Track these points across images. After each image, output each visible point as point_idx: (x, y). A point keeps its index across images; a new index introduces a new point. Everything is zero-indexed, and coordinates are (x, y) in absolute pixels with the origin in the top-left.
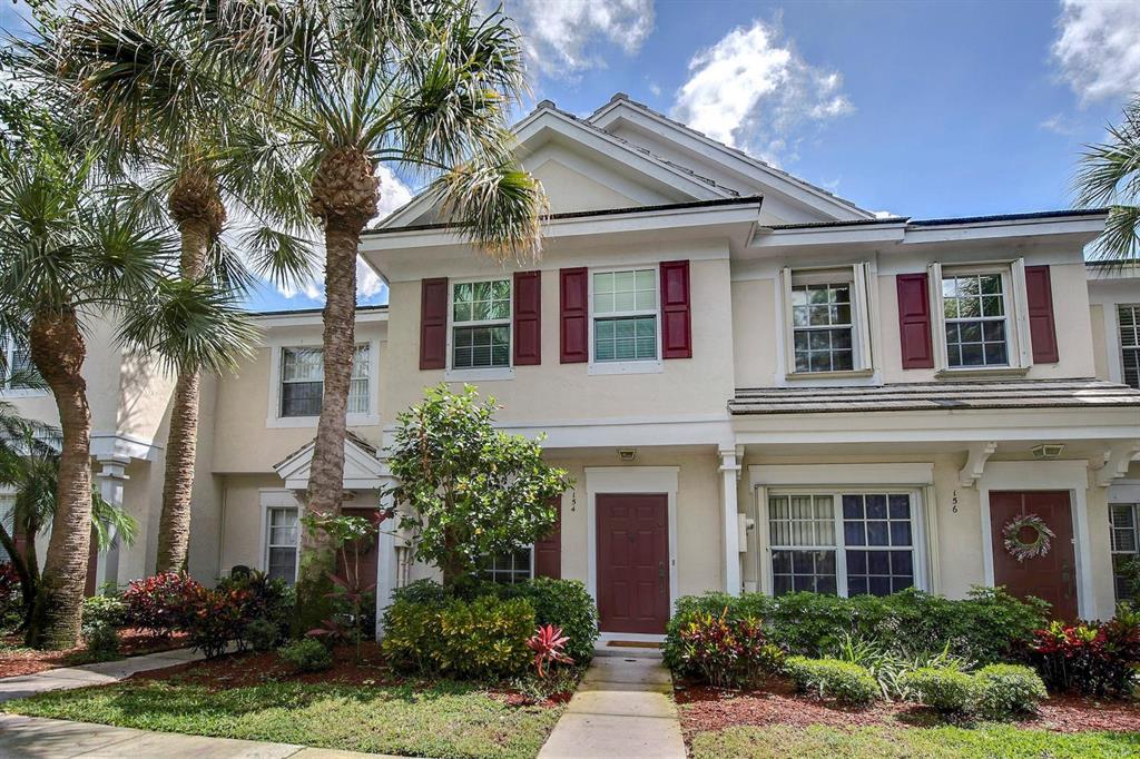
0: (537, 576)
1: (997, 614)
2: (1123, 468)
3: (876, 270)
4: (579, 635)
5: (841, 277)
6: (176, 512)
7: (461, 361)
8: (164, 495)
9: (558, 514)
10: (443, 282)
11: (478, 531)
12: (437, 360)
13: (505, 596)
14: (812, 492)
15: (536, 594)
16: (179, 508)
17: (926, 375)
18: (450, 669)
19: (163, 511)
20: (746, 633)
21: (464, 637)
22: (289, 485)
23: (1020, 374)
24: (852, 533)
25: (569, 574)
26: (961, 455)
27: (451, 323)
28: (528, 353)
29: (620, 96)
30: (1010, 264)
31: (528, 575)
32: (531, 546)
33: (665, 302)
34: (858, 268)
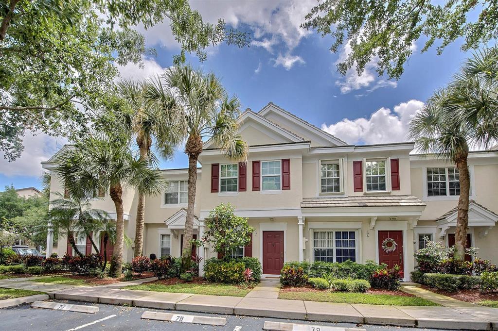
0: (245, 256)
1: (371, 268)
2: (415, 224)
3: (346, 160)
4: (256, 273)
5: (336, 162)
6: (140, 237)
7: (223, 190)
8: (136, 232)
9: (251, 239)
10: (217, 165)
11: (231, 244)
12: (216, 190)
13: (237, 262)
14: (326, 231)
15: (245, 261)
16: (141, 236)
17: (360, 194)
18: (223, 281)
19: (136, 237)
20: (299, 271)
21: (227, 272)
22: (169, 227)
23: (389, 194)
24: (338, 243)
25: (254, 256)
26: (369, 220)
27: (220, 178)
28: (243, 188)
29: (270, 103)
30: (387, 158)
31: (243, 256)
32: (244, 248)
33: (283, 172)
34: (341, 160)
